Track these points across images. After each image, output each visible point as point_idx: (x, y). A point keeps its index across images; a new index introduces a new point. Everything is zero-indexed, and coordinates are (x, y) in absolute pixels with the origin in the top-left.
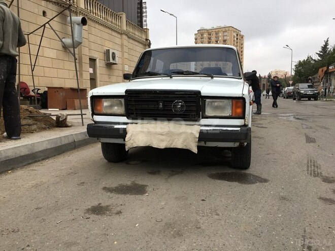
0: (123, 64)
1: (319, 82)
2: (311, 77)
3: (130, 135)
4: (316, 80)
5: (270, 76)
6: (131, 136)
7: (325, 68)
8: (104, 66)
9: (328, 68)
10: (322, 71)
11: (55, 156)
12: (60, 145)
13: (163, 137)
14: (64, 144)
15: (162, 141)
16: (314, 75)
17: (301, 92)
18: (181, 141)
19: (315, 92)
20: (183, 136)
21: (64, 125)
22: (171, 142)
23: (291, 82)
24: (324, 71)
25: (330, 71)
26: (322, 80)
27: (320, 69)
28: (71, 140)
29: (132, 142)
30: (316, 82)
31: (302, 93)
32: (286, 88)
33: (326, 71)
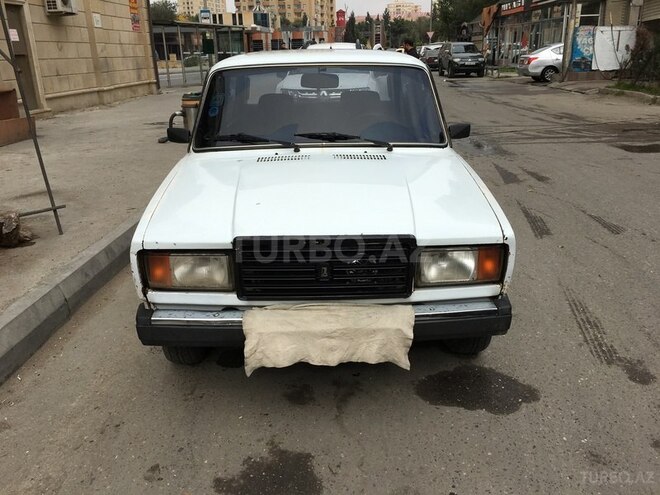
0: (88, 12)
1: (481, 34)
2: (466, 24)
3: (254, 342)
4: (476, 30)
5: (386, 16)
6: (258, 344)
7: (494, 8)
8: (45, 20)
9: (500, 6)
10: (489, 12)
11: (31, 355)
12: (39, 323)
13: (334, 342)
14: (45, 317)
15: (331, 349)
16: (473, 18)
17: (456, 60)
18: (375, 348)
19: (480, 59)
20: (380, 337)
21: (16, 242)
22: (351, 351)
23: (430, 34)
24: (492, 15)
25: (503, 14)
26: (487, 31)
27: (485, 9)
28: (58, 301)
29: (258, 355)
30: (476, 35)
31: (456, 63)
32: (423, 47)
33: (496, 14)
